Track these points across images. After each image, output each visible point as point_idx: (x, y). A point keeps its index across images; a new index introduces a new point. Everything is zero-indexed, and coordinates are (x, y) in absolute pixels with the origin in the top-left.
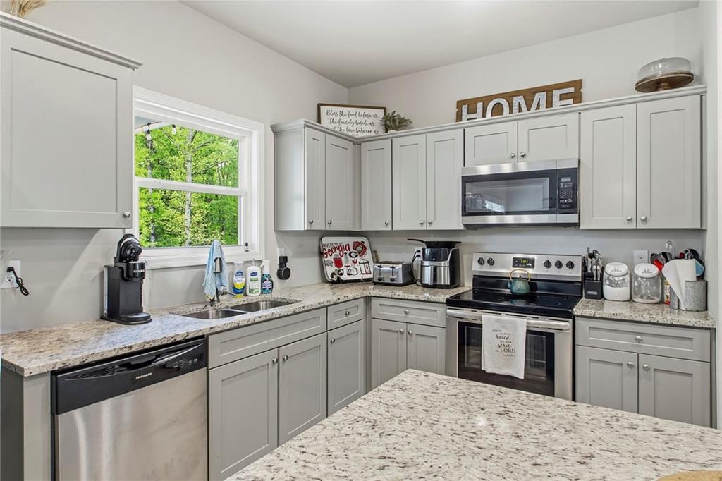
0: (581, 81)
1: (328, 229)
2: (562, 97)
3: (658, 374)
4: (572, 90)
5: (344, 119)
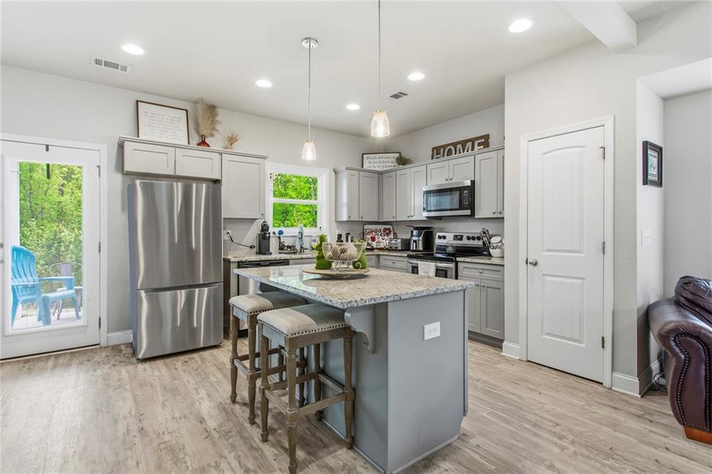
0: (488, 135)
1: (360, 220)
2: (479, 145)
3: (488, 289)
4: (483, 140)
5: (376, 161)
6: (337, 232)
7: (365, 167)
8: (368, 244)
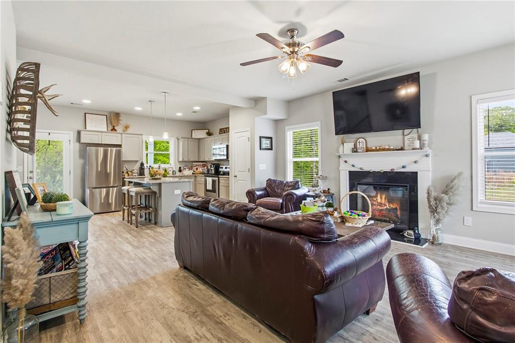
5: (198, 133)
6: (179, 166)
7: (193, 137)
8: (194, 171)
